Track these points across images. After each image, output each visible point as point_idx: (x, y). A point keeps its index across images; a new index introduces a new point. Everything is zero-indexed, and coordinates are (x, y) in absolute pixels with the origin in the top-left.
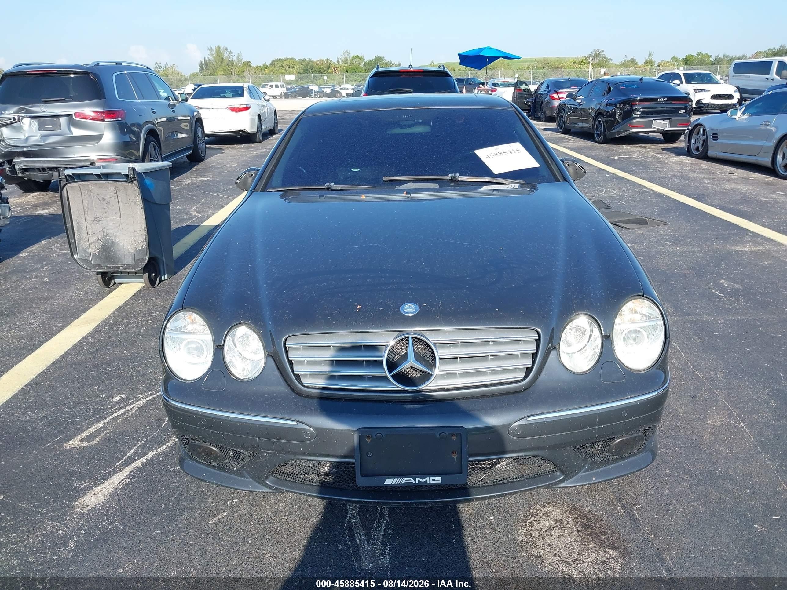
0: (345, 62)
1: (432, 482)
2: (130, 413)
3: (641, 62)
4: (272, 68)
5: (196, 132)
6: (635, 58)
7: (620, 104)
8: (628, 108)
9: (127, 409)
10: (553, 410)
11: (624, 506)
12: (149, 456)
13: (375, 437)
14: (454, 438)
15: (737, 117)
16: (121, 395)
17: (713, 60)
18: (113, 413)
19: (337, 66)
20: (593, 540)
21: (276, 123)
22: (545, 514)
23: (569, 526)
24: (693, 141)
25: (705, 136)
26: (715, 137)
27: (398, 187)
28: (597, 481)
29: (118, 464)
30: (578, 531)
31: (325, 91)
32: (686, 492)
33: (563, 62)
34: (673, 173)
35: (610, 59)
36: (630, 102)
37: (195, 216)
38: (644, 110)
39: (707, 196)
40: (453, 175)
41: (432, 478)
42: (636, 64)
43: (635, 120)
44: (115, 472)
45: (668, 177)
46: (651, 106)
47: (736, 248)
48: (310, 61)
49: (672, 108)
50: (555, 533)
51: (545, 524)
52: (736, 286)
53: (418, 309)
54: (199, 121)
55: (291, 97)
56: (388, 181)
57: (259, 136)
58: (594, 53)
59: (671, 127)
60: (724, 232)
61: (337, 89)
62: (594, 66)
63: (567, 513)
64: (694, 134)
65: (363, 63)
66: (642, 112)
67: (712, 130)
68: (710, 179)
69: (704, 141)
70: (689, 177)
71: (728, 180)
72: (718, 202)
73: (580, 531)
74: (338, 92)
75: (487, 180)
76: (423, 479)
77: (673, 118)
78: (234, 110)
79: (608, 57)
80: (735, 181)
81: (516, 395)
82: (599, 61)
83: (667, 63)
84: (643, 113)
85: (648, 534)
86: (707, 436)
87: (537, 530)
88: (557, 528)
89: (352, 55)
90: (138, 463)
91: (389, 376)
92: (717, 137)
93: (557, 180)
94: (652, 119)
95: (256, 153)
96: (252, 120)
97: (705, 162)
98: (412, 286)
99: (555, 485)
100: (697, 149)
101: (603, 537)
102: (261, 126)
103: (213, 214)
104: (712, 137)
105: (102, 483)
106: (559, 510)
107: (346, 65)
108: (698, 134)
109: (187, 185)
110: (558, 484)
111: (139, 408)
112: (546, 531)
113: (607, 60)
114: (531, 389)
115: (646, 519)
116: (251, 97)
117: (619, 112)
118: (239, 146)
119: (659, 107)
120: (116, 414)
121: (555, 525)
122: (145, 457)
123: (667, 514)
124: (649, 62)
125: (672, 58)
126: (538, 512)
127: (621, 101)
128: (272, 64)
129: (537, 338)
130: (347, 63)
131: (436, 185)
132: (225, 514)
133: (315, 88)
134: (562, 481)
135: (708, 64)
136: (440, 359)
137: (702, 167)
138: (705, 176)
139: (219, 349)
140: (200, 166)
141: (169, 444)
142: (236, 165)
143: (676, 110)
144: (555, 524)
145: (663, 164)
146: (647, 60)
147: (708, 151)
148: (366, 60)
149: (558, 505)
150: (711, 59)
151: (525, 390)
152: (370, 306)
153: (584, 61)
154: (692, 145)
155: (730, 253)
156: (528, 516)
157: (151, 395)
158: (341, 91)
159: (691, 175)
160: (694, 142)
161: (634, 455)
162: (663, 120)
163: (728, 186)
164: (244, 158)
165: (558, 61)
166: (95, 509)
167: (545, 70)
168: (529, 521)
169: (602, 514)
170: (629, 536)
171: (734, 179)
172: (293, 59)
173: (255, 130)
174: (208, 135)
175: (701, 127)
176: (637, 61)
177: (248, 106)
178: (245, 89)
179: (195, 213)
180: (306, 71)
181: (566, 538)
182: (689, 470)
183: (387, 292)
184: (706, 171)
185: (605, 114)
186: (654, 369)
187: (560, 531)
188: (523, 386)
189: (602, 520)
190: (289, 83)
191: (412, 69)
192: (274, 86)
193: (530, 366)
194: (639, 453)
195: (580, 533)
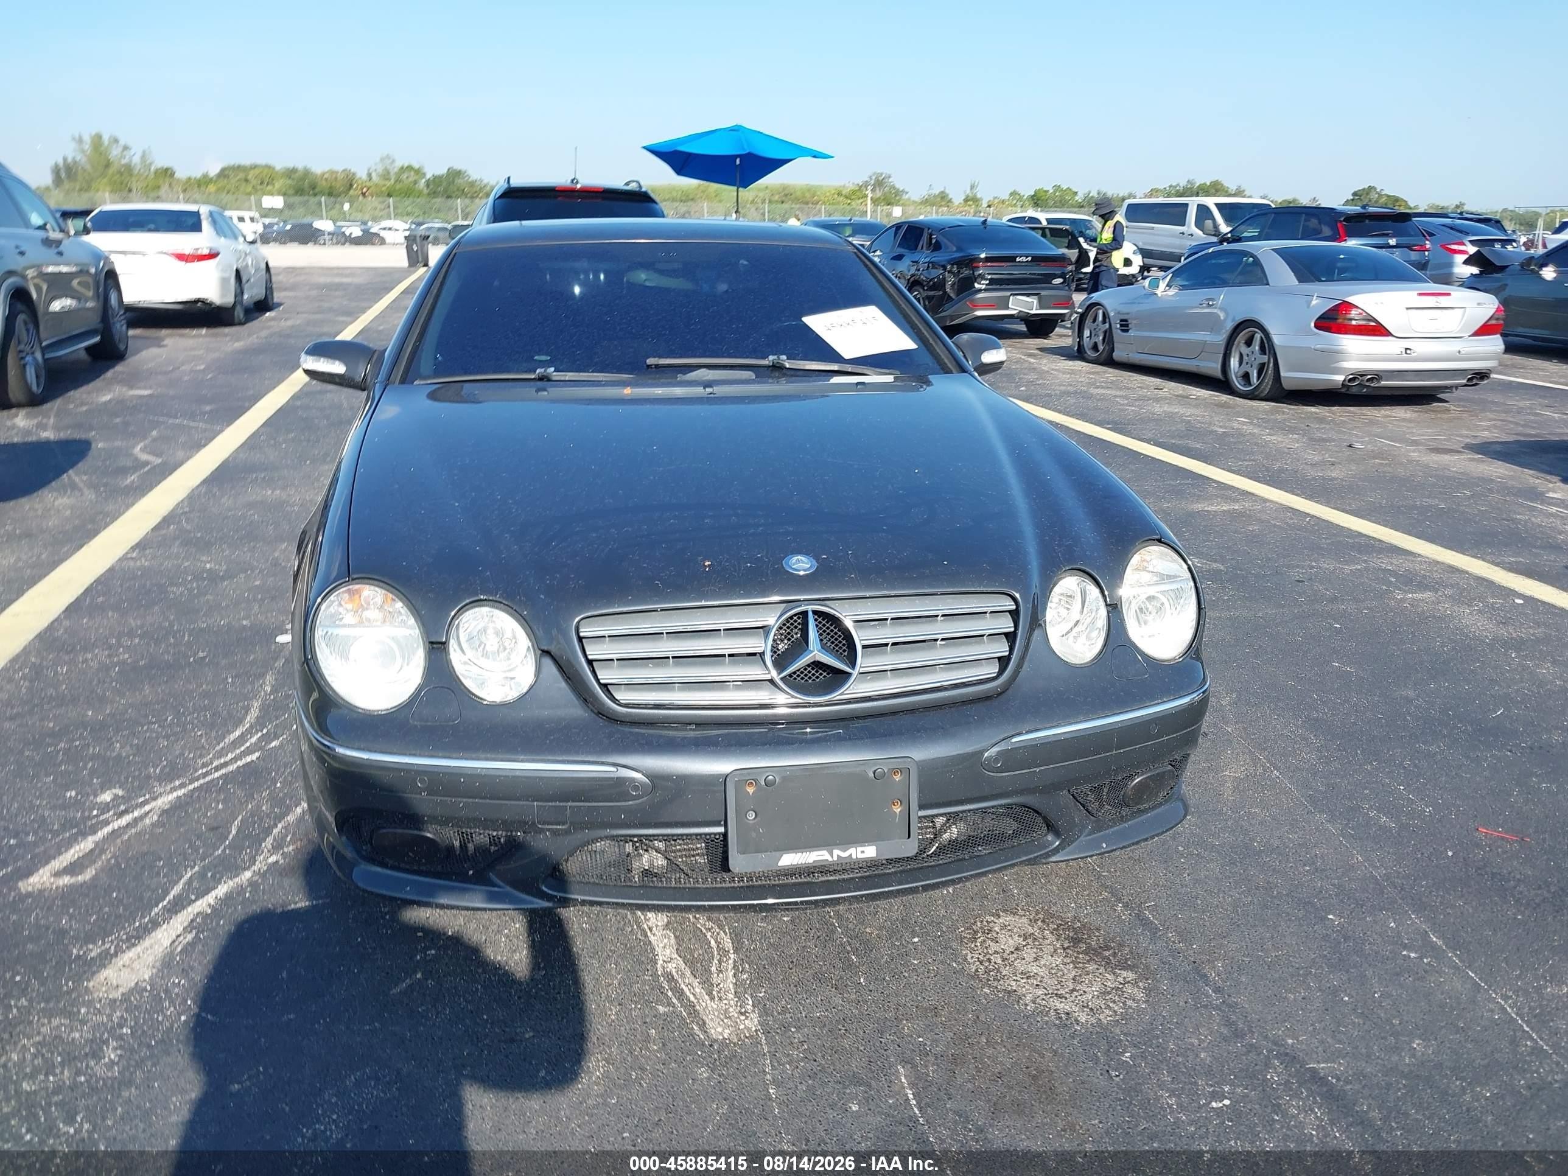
0: (386, 175)
1: (860, 856)
2: (147, 821)
3: (958, 199)
4: (222, 182)
5: (106, 299)
6: (947, 191)
7: (953, 265)
8: (966, 272)
9: (136, 814)
10: (1048, 725)
11: (1126, 906)
12: (221, 890)
13: (763, 783)
14: (897, 778)
15: (1159, 292)
16: (114, 791)
17: (1080, 201)
18: (107, 823)
19: (368, 184)
20: (1091, 959)
21: (269, 289)
22: (1004, 927)
23: (1048, 942)
24: (1087, 333)
25: (1107, 325)
26: (1125, 326)
27: (680, 377)
28: (1109, 849)
29: (156, 910)
30: (1064, 949)
31: (347, 234)
32: (1217, 878)
33: (818, 193)
34: (1063, 388)
35: (903, 191)
36: (971, 262)
37: (147, 463)
38: (994, 276)
39: (1129, 424)
40: (775, 357)
41: (860, 849)
42: (950, 201)
43: (980, 295)
44: (155, 924)
45: (1056, 395)
46: (1005, 271)
47: (1199, 506)
48: (307, 173)
49: (1039, 274)
50: (1029, 953)
51: (1008, 942)
52: (1214, 565)
53: (816, 565)
54: (111, 276)
55: (275, 240)
56: (657, 366)
57: (239, 313)
58: (874, 178)
59: (1041, 308)
60: (1172, 483)
61: (373, 230)
62: (875, 201)
63: (1039, 923)
64: (1088, 321)
65: (424, 180)
66: (990, 280)
67: (1119, 313)
68: (1125, 397)
69: (1105, 332)
70: (1092, 395)
71: (1157, 400)
72: (1150, 435)
73: (1068, 948)
74: (377, 235)
75: (835, 367)
76: (844, 851)
77: (1043, 293)
78: (181, 257)
79: (900, 186)
80: (1169, 400)
81: (988, 703)
82: (884, 194)
83: (1003, 202)
84: (992, 282)
85: (1174, 942)
86: (1228, 794)
87: (996, 952)
88: (1029, 947)
89: (399, 164)
90: (202, 905)
91: (777, 679)
92: (1127, 325)
93: (949, 372)
94: (1009, 293)
95: (238, 345)
96: (224, 281)
97: (1111, 370)
98: (791, 529)
99: (1047, 858)
100: (1095, 347)
101: (1107, 953)
102: (242, 293)
103: (188, 458)
104: (1118, 326)
105: (134, 945)
106: (1024, 920)
107: (388, 184)
108: (1094, 320)
109: (105, 403)
110: (1050, 856)
111: (164, 812)
112: (1012, 953)
113: (898, 193)
114: (1010, 692)
115: (1165, 921)
116: (218, 233)
117: (951, 280)
118: (195, 332)
119: (1017, 272)
120: (116, 825)
121: (1024, 943)
122: (213, 894)
123: (1195, 912)
124: (971, 200)
125: (1011, 194)
126: (992, 925)
127: (952, 259)
128: (224, 173)
129: (1014, 607)
130: (389, 179)
131: (749, 374)
132: (419, 976)
133: (324, 225)
134: (1056, 851)
135: (1073, 206)
136: (864, 647)
137: (1107, 378)
138: (1118, 393)
139: (437, 649)
140: (119, 368)
141: (256, 868)
142: (202, 367)
143: (1047, 279)
144: (1024, 940)
145: (1042, 374)
146: (968, 196)
147: (1113, 350)
148: (429, 176)
149: (1021, 913)
150: (1077, 198)
151: (999, 694)
152: (727, 561)
153: (858, 193)
154: (1086, 340)
155: (1193, 514)
156: (976, 932)
157: (182, 786)
158: (383, 233)
159: (1093, 391)
160: (1088, 335)
161: (1161, 804)
162: (1028, 295)
163: (1158, 409)
164: (216, 355)
165: (809, 190)
166: (138, 989)
167: (786, 206)
168: (980, 940)
169: (1096, 920)
170: (1146, 948)
171: (1166, 398)
172: (268, 167)
173: (229, 300)
174: (130, 309)
175: (1099, 309)
176: (950, 196)
177: (213, 252)
178: (202, 217)
179: (144, 457)
180: (299, 191)
181: (1047, 960)
182: (1214, 846)
183: (751, 538)
184: (1114, 385)
185: (925, 283)
186: (1188, 659)
187: (1035, 950)
188: (997, 687)
189: (1098, 930)
190: (266, 213)
191: (579, 186)
192: (247, 219)
193: (1007, 653)
194: (1166, 801)
195: (1068, 951)
